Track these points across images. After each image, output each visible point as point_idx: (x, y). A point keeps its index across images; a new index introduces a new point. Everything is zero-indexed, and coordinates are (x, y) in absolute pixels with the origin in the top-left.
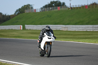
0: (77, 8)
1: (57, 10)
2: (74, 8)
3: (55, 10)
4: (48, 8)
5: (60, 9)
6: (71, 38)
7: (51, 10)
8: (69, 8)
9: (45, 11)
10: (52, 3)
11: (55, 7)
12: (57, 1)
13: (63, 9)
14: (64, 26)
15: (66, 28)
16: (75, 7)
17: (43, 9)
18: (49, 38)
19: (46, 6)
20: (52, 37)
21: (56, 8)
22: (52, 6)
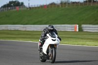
0: (36, 8)
1: (16, 10)
2: (33, 8)
3: (14, 10)
4: (6, 8)
5: (19, 9)
6: (29, 38)
7: (10, 9)
8: (27, 8)
9: (3, 11)
10: (11, 3)
11: (13, 7)
12: (16, 1)
13: (21, 9)
14: (22, 26)
15: (24, 28)
16: (33, 6)
17: (2, 9)
18: (53, 40)
19: (5, 6)
20: (57, 39)
21: (15, 8)
22: (11, 6)
